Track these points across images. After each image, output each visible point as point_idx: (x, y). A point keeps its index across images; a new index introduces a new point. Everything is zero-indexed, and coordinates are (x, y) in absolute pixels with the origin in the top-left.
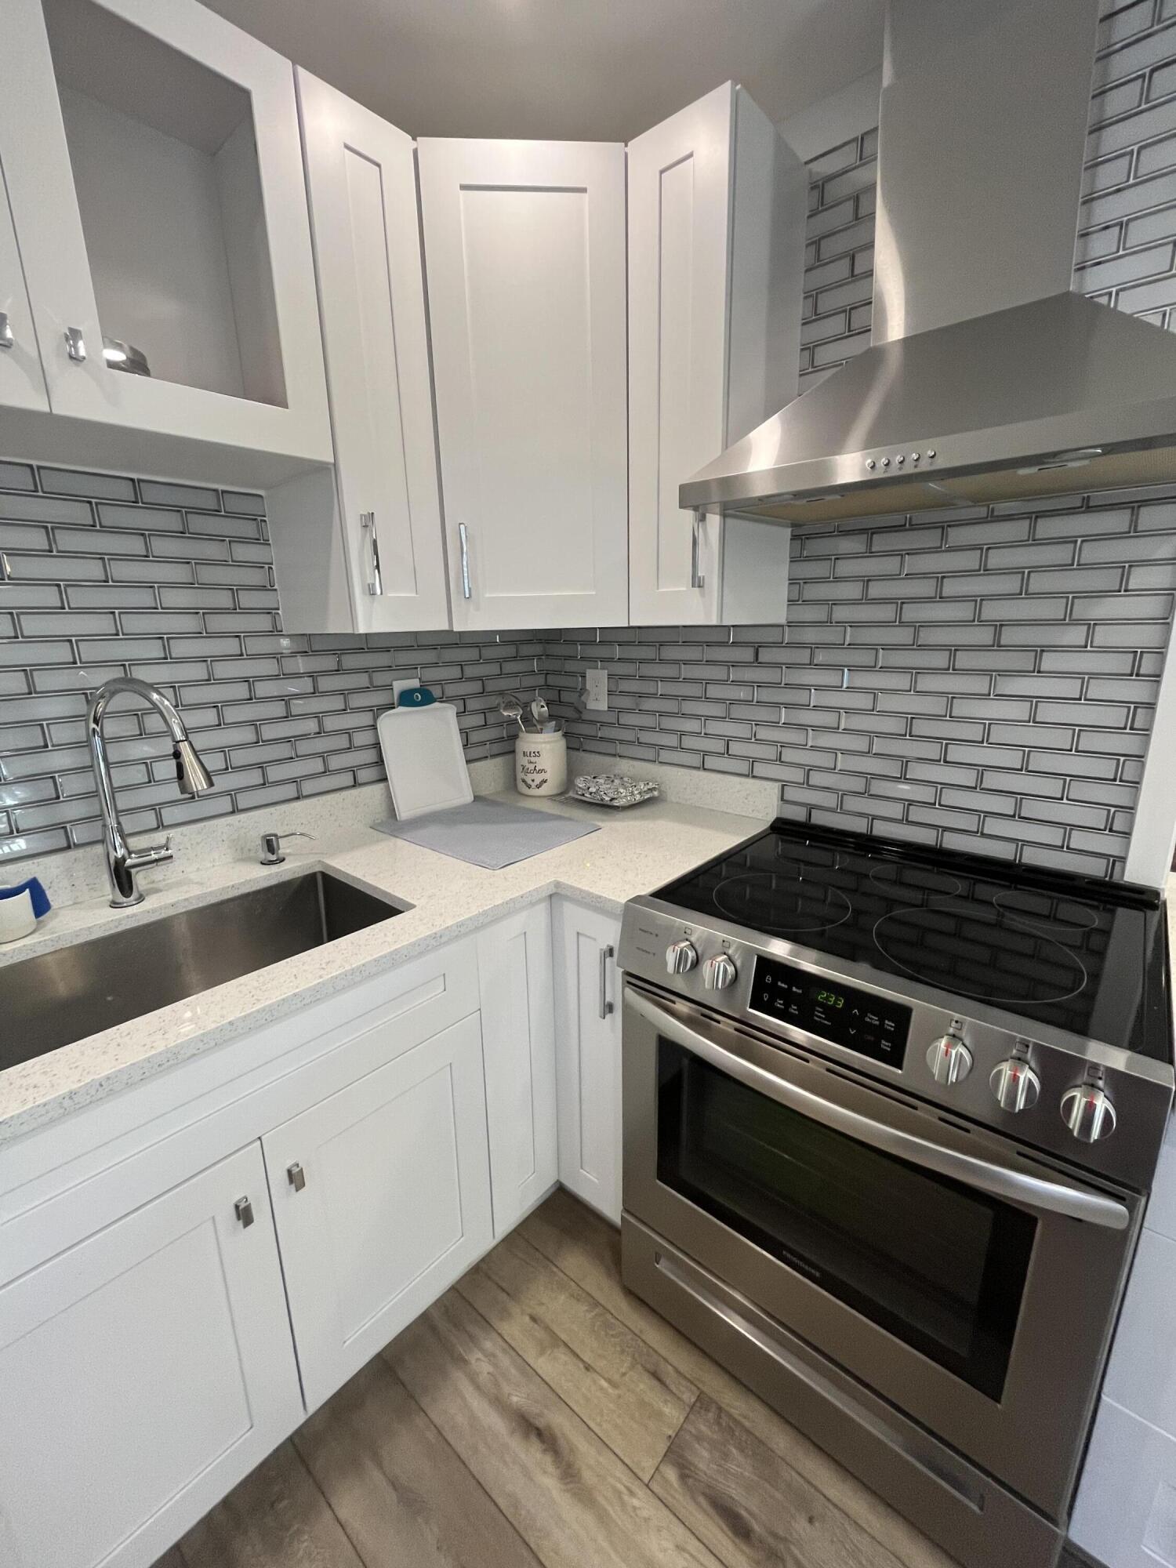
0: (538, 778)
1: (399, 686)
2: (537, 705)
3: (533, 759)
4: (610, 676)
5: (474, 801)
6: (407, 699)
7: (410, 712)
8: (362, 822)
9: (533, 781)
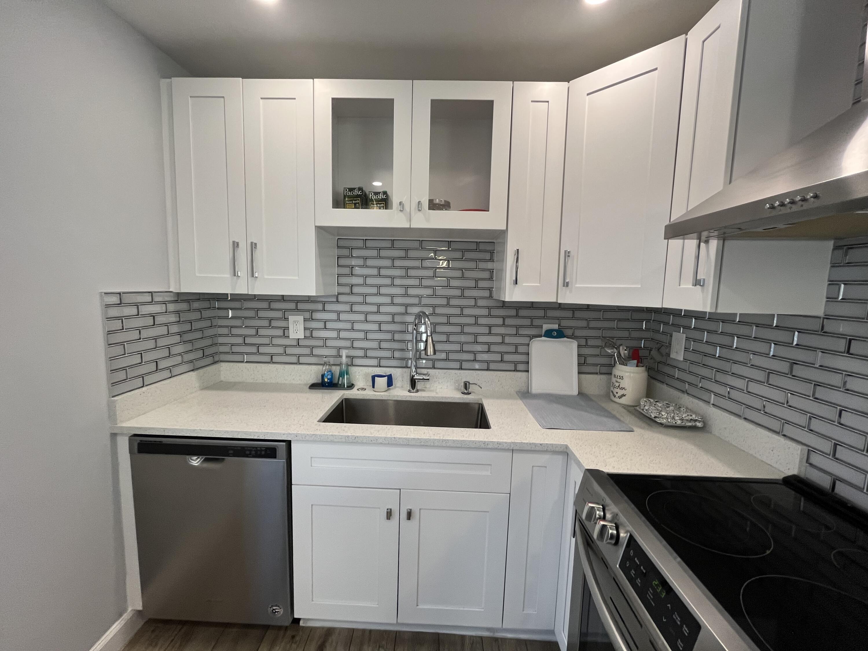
0: (621, 392)
1: (546, 327)
2: (623, 349)
3: (619, 380)
4: (687, 339)
5: (577, 395)
6: (549, 334)
7: (549, 341)
8: (513, 389)
9: (617, 393)
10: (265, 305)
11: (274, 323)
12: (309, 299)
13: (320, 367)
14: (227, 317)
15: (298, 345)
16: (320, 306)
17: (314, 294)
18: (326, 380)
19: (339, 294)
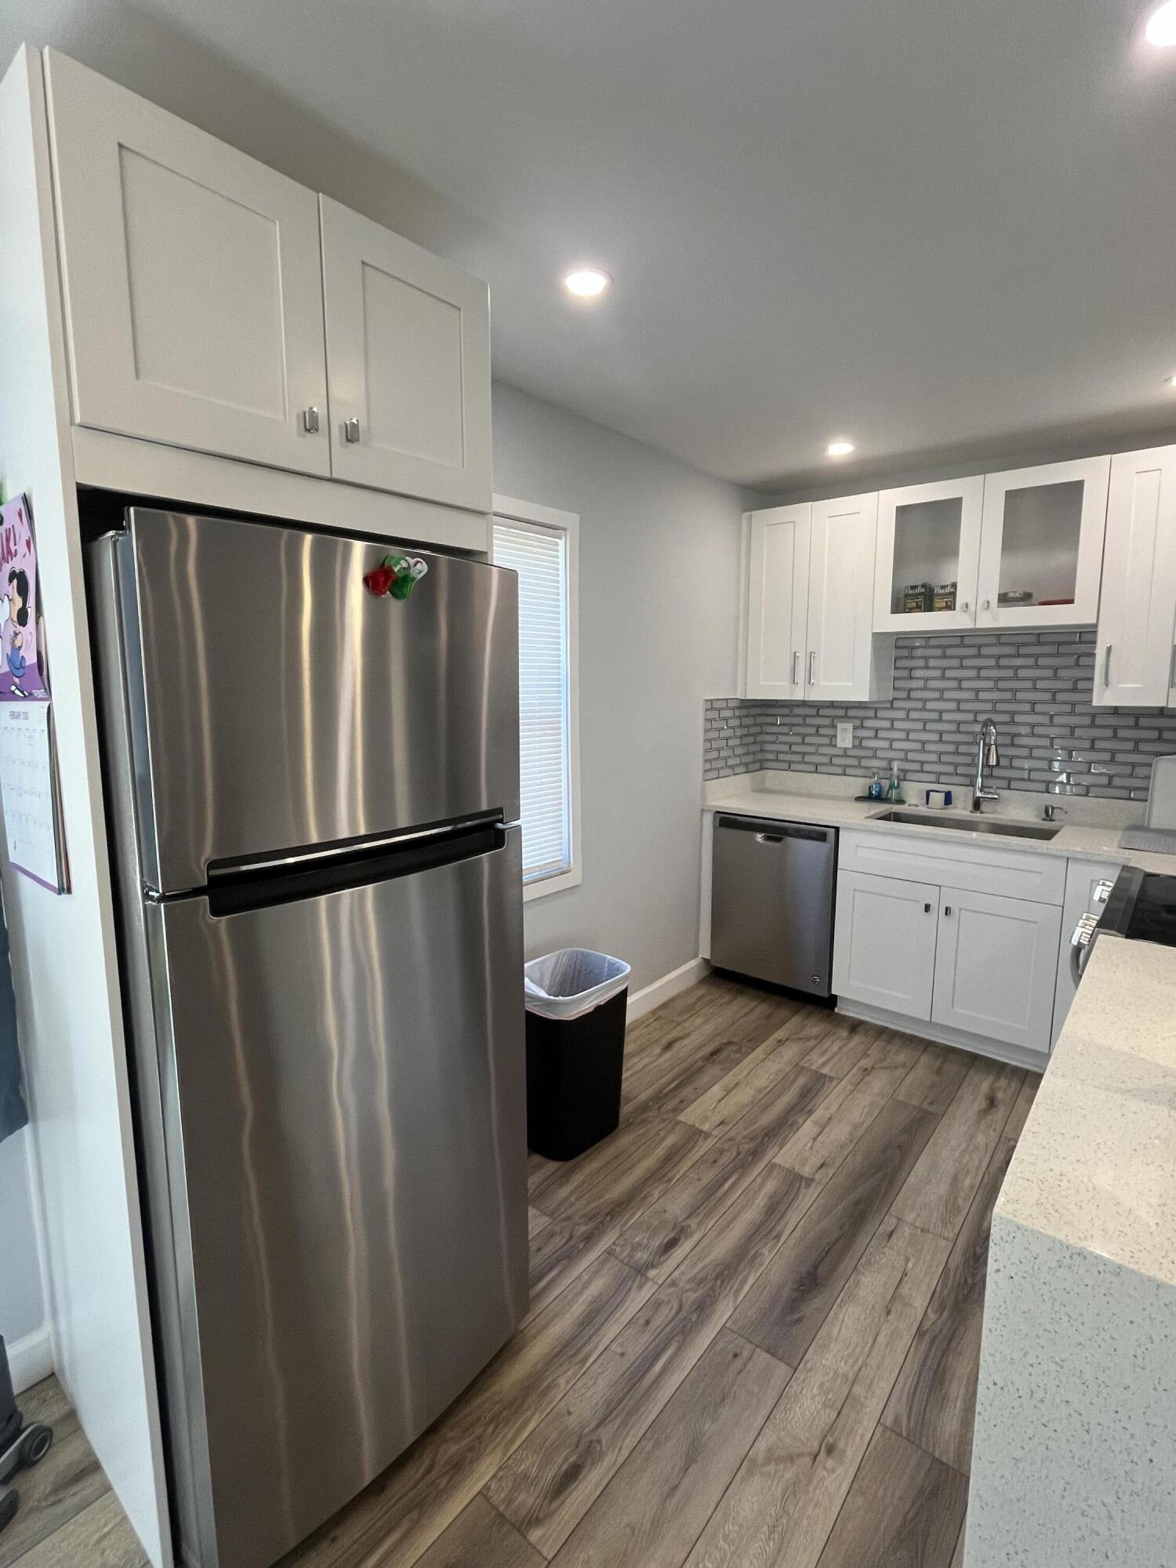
10: (813, 711)
11: (822, 731)
12: (860, 705)
13: (867, 780)
14: (775, 724)
15: (845, 755)
16: (871, 713)
17: (867, 700)
18: (874, 792)
19: (894, 699)
